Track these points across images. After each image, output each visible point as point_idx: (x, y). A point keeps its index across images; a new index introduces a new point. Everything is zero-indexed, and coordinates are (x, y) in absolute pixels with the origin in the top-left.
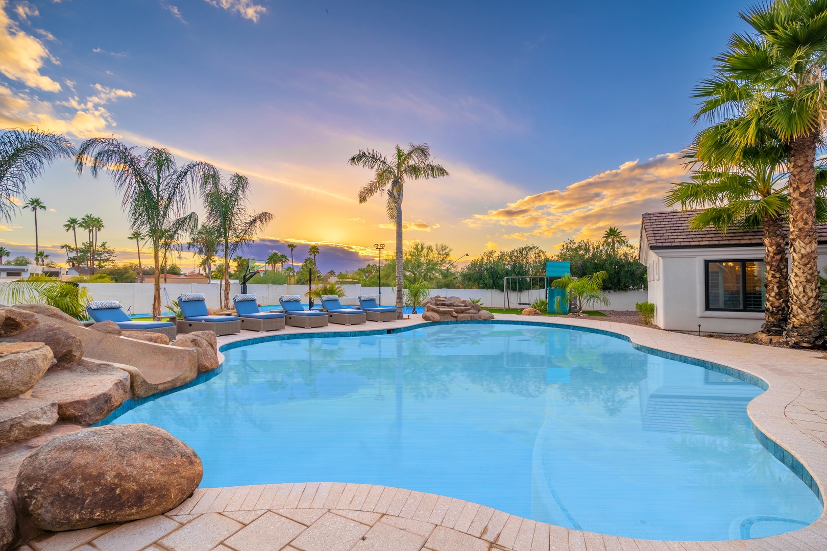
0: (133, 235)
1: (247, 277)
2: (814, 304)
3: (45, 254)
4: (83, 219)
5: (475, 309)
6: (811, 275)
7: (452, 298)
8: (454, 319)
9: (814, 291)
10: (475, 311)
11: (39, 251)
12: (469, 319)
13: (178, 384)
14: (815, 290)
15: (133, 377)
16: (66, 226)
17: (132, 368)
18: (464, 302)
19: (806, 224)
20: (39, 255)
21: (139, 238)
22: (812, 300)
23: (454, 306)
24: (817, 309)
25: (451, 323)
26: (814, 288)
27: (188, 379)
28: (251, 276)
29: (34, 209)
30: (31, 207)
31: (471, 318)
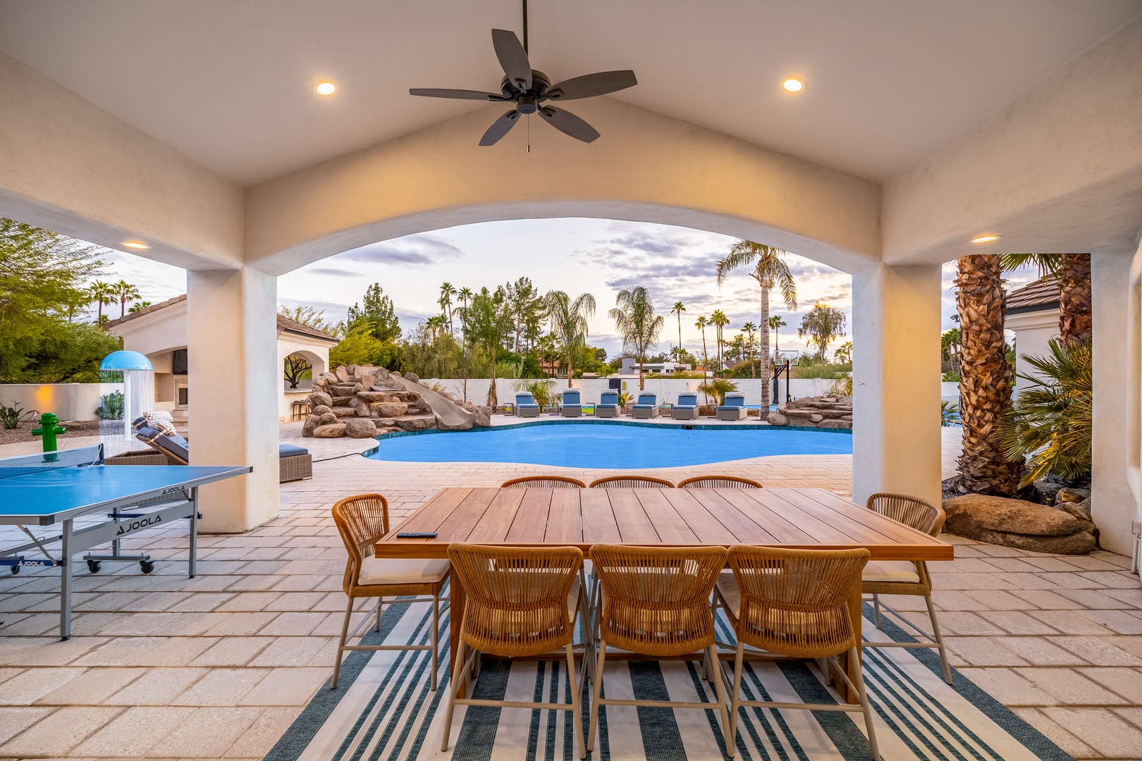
0: (745, 327)
4: (713, 315)
8: (814, 425)
9: (972, 394)
12: (836, 427)
13: (461, 429)
14: (976, 392)
15: (436, 419)
16: (696, 324)
17: (439, 416)
21: (751, 330)
25: (808, 429)
26: (973, 388)
27: (467, 428)
29: (679, 312)
30: (676, 310)
31: (839, 426)
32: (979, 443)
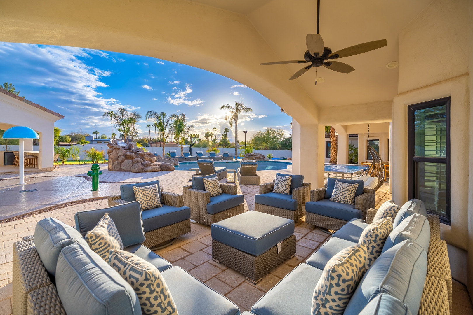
1: (192, 144)
2: (334, 155)
3: (115, 134)
5: (263, 157)
6: (333, 147)
7: (256, 153)
10: (263, 158)
11: (113, 133)
18: (260, 155)
19: (332, 133)
20: (113, 135)
22: (333, 154)
23: (256, 156)
24: (335, 157)
28: (193, 144)
31: (261, 160)
32: (335, 159)
